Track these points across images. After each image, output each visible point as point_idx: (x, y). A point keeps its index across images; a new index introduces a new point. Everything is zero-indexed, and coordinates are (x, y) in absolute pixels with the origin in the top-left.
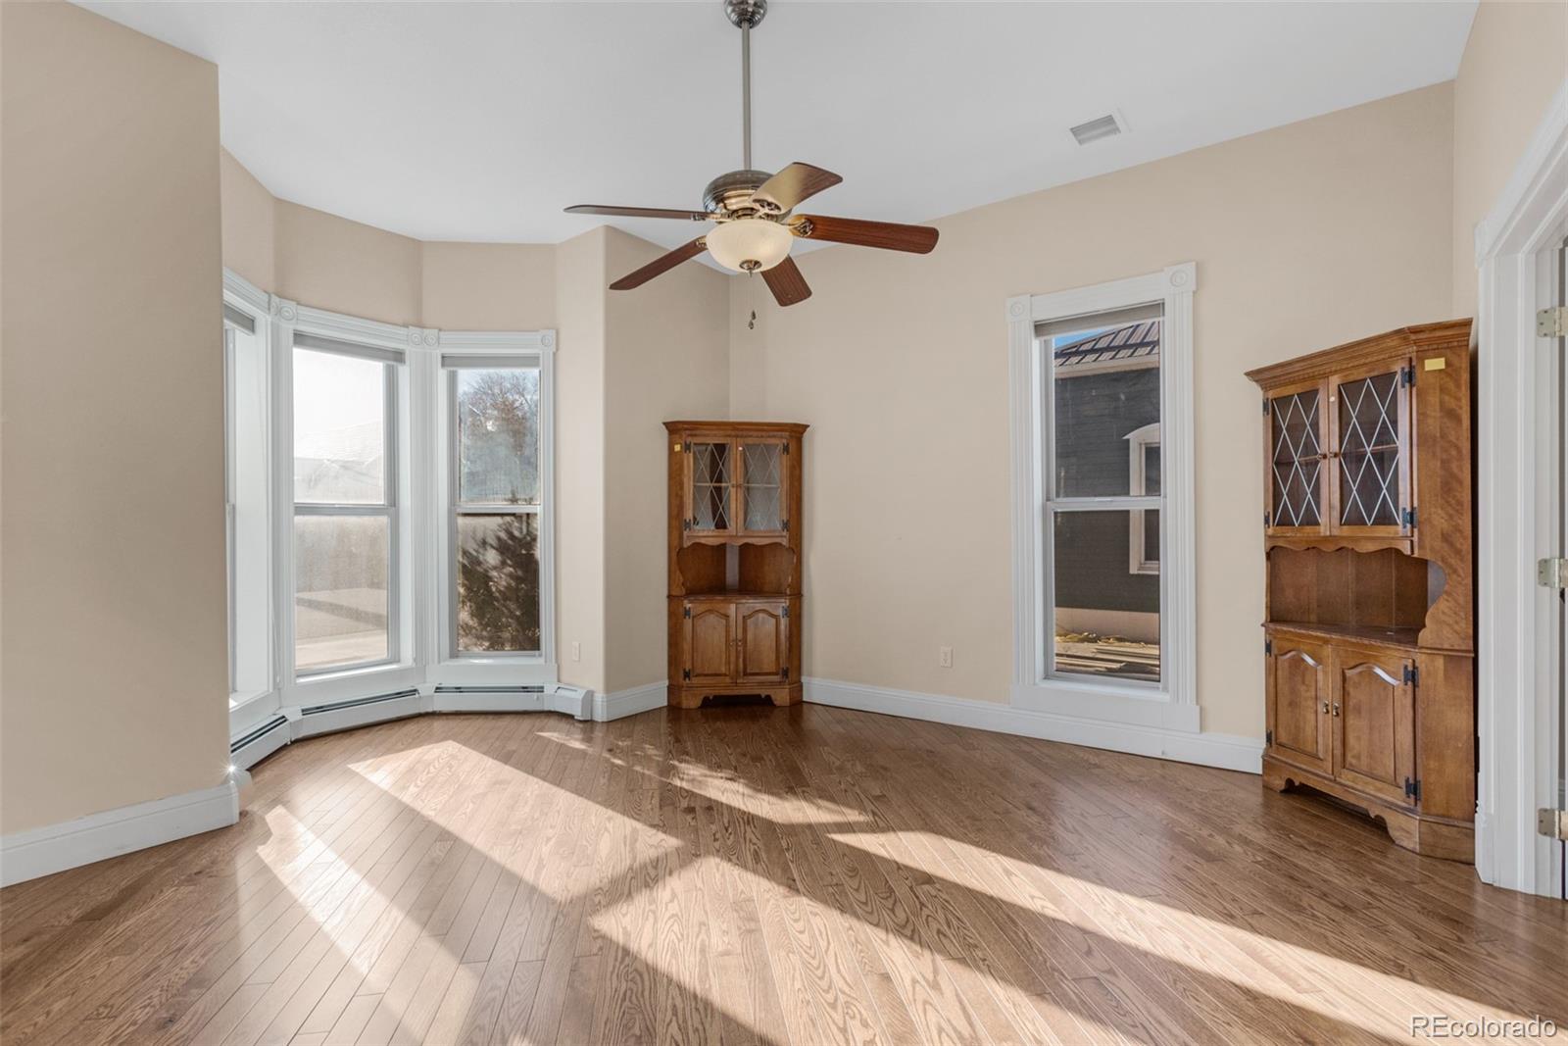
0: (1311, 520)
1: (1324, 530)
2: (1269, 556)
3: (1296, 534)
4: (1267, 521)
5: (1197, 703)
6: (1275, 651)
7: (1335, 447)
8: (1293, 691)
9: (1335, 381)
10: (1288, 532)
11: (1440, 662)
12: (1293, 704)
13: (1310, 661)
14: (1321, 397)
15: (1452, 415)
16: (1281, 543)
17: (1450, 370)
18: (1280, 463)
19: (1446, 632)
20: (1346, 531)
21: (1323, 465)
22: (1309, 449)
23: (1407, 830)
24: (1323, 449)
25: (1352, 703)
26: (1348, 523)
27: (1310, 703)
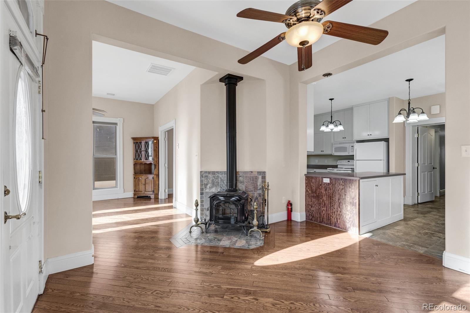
0: (141, 159)
1: (142, 161)
2: (134, 165)
3: (139, 161)
4: (134, 159)
5: (123, 188)
6: (136, 178)
7: (144, 150)
8: (138, 183)
9: (144, 141)
10: (138, 161)
11: (156, 176)
12: (138, 185)
13: (141, 179)
14: (142, 143)
15: (157, 147)
16: (137, 163)
17: (156, 142)
18: (137, 151)
19: (156, 172)
20: (146, 161)
21: (142, 152)
22: (141, 150)
23: (152, 196)
24: (142, 150)
25: (146, 183)
26: (146, 160)
27: (141, 184)
